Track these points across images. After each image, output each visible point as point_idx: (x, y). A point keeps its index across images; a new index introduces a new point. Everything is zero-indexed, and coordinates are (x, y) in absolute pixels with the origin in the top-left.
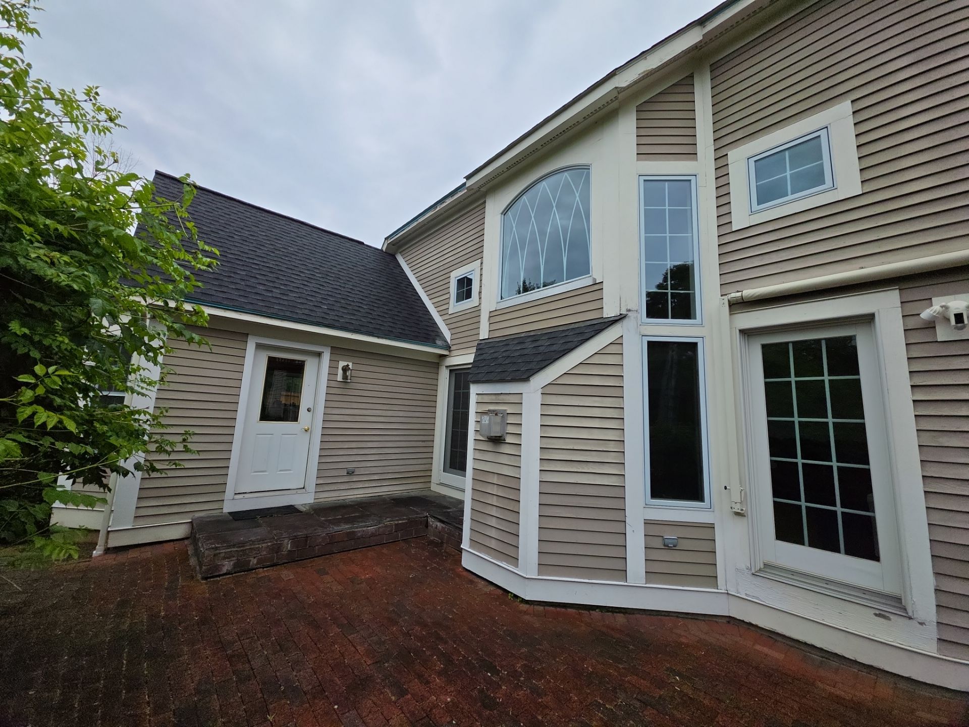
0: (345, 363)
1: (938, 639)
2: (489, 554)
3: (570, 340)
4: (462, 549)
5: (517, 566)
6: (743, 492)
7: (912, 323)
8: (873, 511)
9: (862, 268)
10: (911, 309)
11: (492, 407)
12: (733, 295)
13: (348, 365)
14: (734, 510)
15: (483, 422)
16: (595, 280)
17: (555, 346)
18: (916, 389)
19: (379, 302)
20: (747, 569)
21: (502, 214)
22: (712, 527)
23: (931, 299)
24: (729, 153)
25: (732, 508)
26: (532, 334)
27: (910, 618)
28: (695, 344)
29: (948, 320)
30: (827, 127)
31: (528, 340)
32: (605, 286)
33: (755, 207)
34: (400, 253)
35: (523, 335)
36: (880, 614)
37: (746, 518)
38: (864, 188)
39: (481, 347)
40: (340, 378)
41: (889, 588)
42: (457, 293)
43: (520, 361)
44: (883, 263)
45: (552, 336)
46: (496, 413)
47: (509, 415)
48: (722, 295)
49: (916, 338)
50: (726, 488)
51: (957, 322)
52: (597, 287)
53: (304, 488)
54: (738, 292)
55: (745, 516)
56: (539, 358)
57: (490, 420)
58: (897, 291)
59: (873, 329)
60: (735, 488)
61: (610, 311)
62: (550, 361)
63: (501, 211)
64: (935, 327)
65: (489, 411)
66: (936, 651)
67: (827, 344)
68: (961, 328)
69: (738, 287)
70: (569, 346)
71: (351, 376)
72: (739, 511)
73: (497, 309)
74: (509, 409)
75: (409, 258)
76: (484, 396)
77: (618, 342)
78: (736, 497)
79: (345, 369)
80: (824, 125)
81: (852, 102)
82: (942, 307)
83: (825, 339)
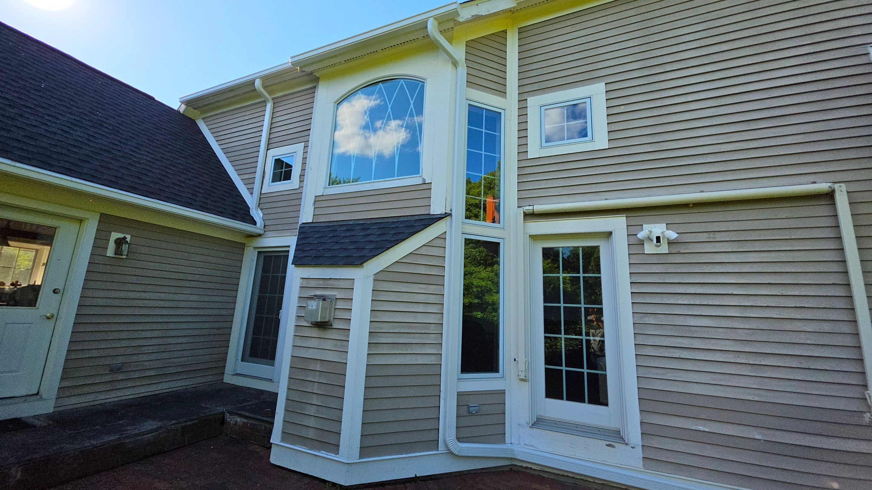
0: (121, 236)
1: (643, 457)
2: (305, 445)
3: (400, 231)
4: (272, 443)
5: (337, 452)
6: (527, 363)
7: (633, 240)
8: (605, 370)
9: (607, 199)
10: (633, 230)
11: (319, 292)
12: (527, 208)
13: (125, 238)
14: (520, 377)
15: (310, 308)
16: (424, 180)
17: (386, 236)
18: (633, 285)
19: (175, 169)
20: (526, 424)
21: (335, 103)
22: (503, 392)
23: (642, 225)
24: (528, 99)
25: (518, 375)
26: (361, 222)
27: (627, 444)
28: (498, 244)
29: (652, 240)
30: (590, 97)
31: (358, 228)
32: (433, 187)
33: (544, 144)
34: (203, 119)
35: (351, 223)
36: (609, 444)
37: (527, 383)
38: (610, 145)
39: (303, 230)
40: (110, 252)
41: (613, 425)
42: (274, 173)
43: (350, 247)
44: (618, 198)
45: (382, 226)
46: (324, 298)
47: (338, 300)
48: (518, 207)
49: (635, 250)
50: (515, 360)
51: (657, 242)
52: (426, 187)
53: (37, 394)
54: (530, 206)
55: (527, 381)
56: (372, 246)
57: (318, 306)
58: (625, 218)
59: (610, 241)
60: (522, 360)
61: (436, 209)
62: (383, 250)
63: (334, 100)
64: (644, 244)
65: (315, 296)
66: (642, 467)
67: (582, 250)
68: (658, 246)
69: (530, 202)
70: (400, 237)
71: (128, 252)
72: (524, 378)
73: (324, 194)
74: (338, 294)
75: (214, 126)
76: (310, 281)
77: (442, 237)
78: (522, 367)
79: (119, 242)
80: (588, 95)
81: (606, 84)
82: (649, 231)
83: (582, 247)
